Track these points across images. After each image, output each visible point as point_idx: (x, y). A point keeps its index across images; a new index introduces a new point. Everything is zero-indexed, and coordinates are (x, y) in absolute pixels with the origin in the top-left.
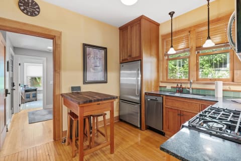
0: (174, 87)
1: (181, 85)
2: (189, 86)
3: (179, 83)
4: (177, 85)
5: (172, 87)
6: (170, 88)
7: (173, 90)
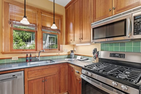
0: (22, 58)
1: (31, 55)
2: (37, 55)
3: (29, 53)
4: (27, 55)
5: (19, 58)
6: (18, 59)
7: (21, 60)
